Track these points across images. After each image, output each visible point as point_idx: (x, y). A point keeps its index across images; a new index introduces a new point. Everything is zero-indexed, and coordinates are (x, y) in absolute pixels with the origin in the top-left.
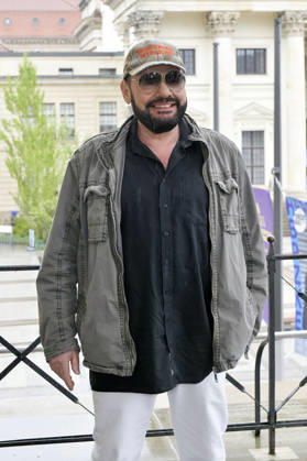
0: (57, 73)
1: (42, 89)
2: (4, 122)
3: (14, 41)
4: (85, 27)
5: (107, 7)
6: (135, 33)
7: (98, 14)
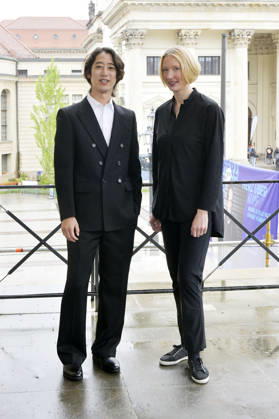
0: (69, 73)
1: (63, 84)
2: (34, 107)
3: (40, 51)
4: (91, 41)
5: (106, 27)
6: (126, 45)
7: (100, 31)
